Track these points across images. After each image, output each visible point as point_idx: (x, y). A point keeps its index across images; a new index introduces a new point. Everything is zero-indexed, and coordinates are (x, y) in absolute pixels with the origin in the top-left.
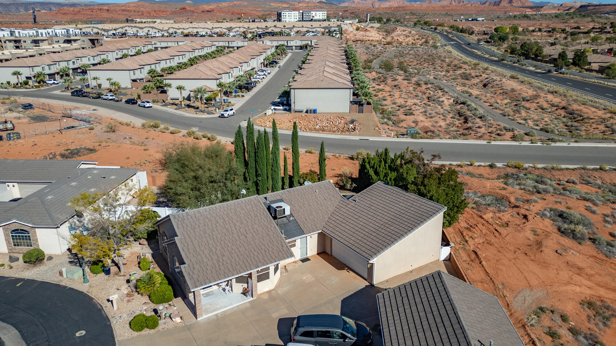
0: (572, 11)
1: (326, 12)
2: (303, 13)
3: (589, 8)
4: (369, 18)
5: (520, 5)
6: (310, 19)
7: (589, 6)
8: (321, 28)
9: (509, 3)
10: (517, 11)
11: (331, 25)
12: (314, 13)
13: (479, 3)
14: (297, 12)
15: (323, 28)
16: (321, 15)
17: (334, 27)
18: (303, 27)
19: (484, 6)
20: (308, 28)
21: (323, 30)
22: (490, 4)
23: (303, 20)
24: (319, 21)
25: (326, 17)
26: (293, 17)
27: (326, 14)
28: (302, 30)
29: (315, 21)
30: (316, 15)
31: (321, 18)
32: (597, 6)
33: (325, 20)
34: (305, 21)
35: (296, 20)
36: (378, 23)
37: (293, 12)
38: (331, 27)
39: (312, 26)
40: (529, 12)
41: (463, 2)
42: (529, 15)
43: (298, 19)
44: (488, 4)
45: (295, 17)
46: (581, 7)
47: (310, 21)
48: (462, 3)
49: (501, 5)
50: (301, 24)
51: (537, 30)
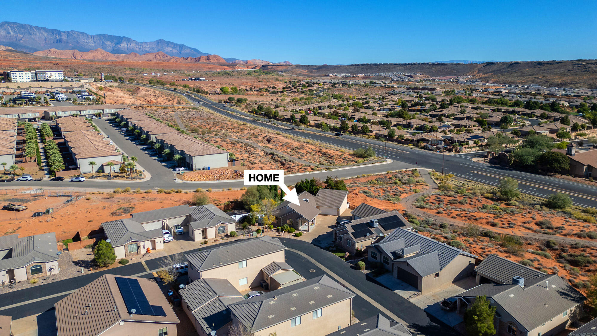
0: (257, 69)
1: (62, 73)
2: (36, 73)
3: (268, 67)
4: (103, 77)
5: (216, 61)
6: (45, 79)
7: (268, 66)
8: (62, 88)
9: (207, 59)
10: (218, 69)
11: (74, 86)
12: (49, 74)
13: (182, 59)
14: (30, 73)
15: (64, 88)
16: (57, 75)
17: (77, 87)
18: (41, 87)
19: (186, 61)
20: (46, 88)
21: (64, 90)
22: (191, 59)
23: (37, 80)
24: (57, 81)
25: (62, 77)
26: (24, 77)
27: (62, 75)
28: (40, 91)
29: (52, 81)
30: (51, 75)
31: (57, 78)
32: (273, 66)
33: (62, 81)
34: (39, 81)
35: (28, 80)
36: (115, 82)
37: (24, 73)
38: (74, 88)
39: (52, 86)
40: (229, 70)
41: (167, 56)
42: (229, 72)
43: (31, 79)
44: (189, 59)
45: (28, 77)
46: (263, 66)
47: (45, 81)
48: (166, 58)
49: (200, 61)
50: (36, 84)
51: (249, 89)
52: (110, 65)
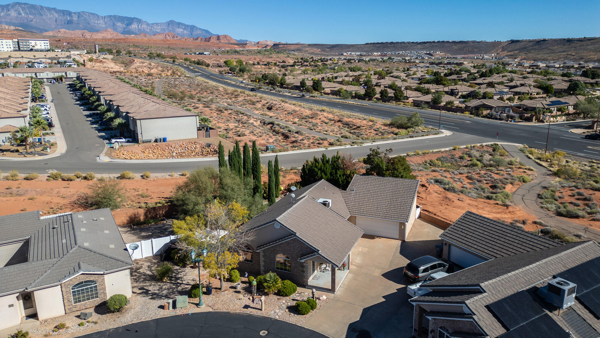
0: (269, 48)
1: (48, 42)
2: (18, 42)
3: (280, 46)
4: (97, 49)
5: (226, 41)
6: (29, 49)
7: (279, 45)
8: (47, 58)
9: (217, 40)
10: (228, 47)
11: (59, 56)
12: (33, 43)
13: (192, 39)
14: (11, 41)
15: (49, 59)
16: (43, 44)
17: (63, 58)
18: (22, 57)
19: (196, 41)
20: (29, 58)
21: (49, 61)
22: (202, 39)
23: (19, 50)
24: (41, 51)
25: (49, 47)
26: (5, 46)
27: (48, 44)
28: (22, 61)
29: (37, 51)
30: (36, 45)
31: (43, 48)
32: (284, 44)
33: (48, 51)
34: (22, 51)
35: (9, 50)
36: (109, 54)
37: (4, 41)
38: (60, 58)
39: (34, 56)
40: (238, 48)
41: (177, 37)
42: (238, 51)
43: (12, 49)
44: (199, 39)
45: (9, 47)
46: (274, 45)
47: (29, 51)
48: (176, 38)
49: (211, 41)
50: (18, 54)
51: (256, 63)
52: (113, 42)
